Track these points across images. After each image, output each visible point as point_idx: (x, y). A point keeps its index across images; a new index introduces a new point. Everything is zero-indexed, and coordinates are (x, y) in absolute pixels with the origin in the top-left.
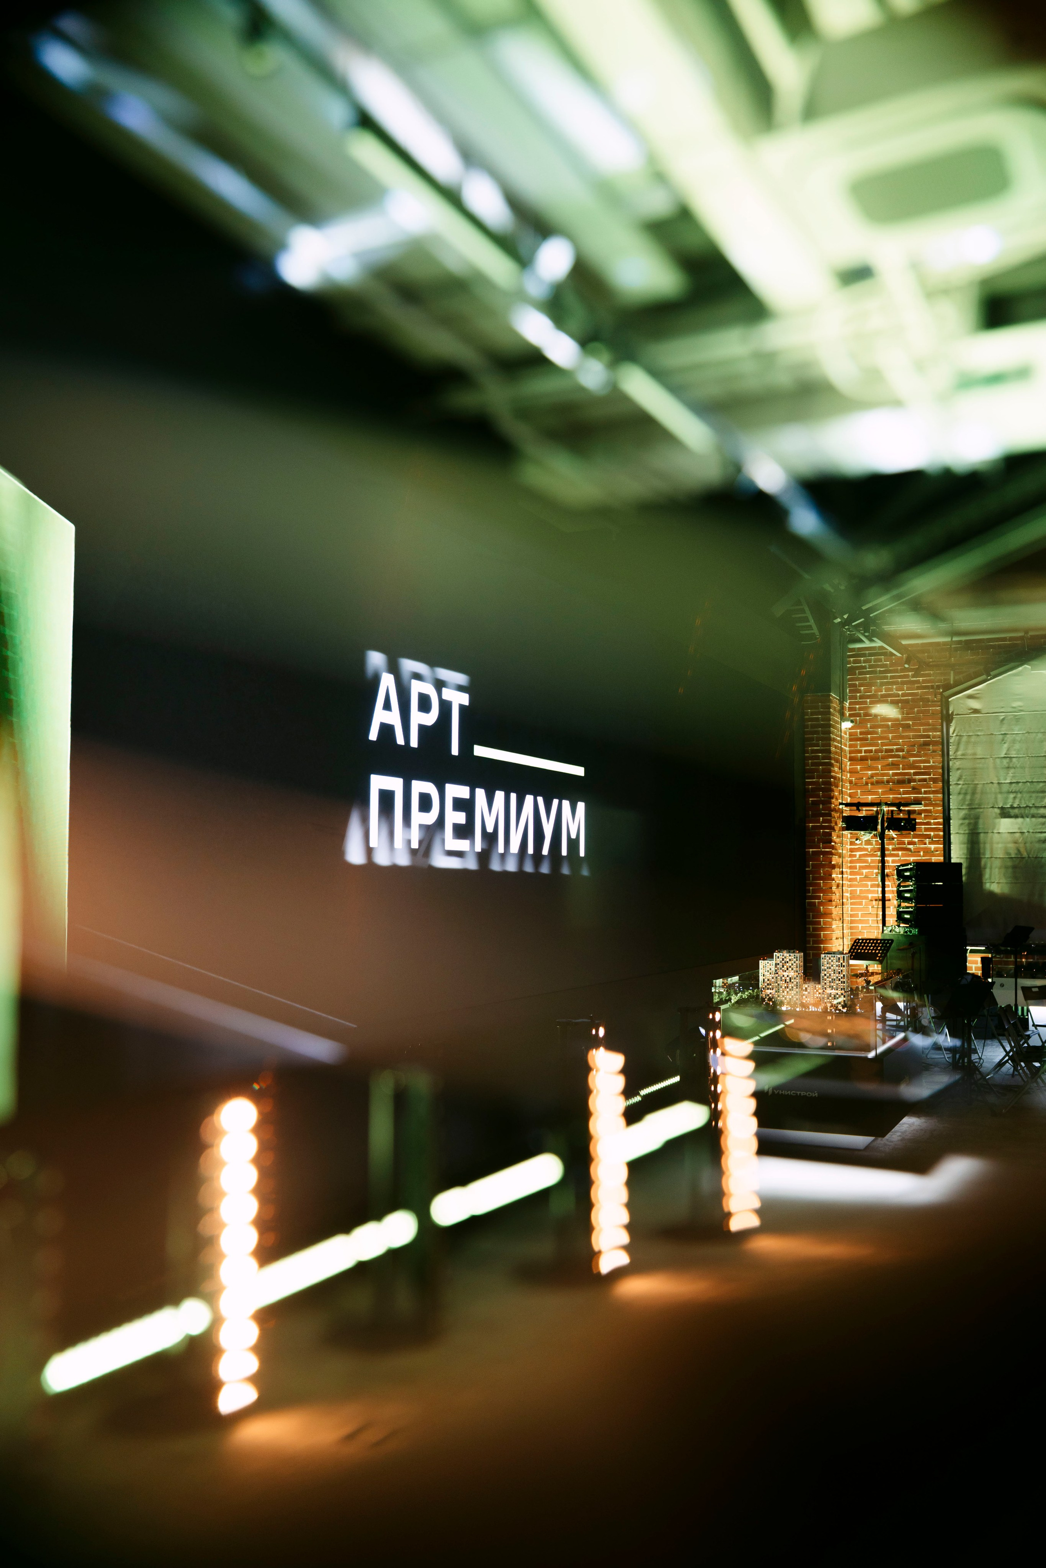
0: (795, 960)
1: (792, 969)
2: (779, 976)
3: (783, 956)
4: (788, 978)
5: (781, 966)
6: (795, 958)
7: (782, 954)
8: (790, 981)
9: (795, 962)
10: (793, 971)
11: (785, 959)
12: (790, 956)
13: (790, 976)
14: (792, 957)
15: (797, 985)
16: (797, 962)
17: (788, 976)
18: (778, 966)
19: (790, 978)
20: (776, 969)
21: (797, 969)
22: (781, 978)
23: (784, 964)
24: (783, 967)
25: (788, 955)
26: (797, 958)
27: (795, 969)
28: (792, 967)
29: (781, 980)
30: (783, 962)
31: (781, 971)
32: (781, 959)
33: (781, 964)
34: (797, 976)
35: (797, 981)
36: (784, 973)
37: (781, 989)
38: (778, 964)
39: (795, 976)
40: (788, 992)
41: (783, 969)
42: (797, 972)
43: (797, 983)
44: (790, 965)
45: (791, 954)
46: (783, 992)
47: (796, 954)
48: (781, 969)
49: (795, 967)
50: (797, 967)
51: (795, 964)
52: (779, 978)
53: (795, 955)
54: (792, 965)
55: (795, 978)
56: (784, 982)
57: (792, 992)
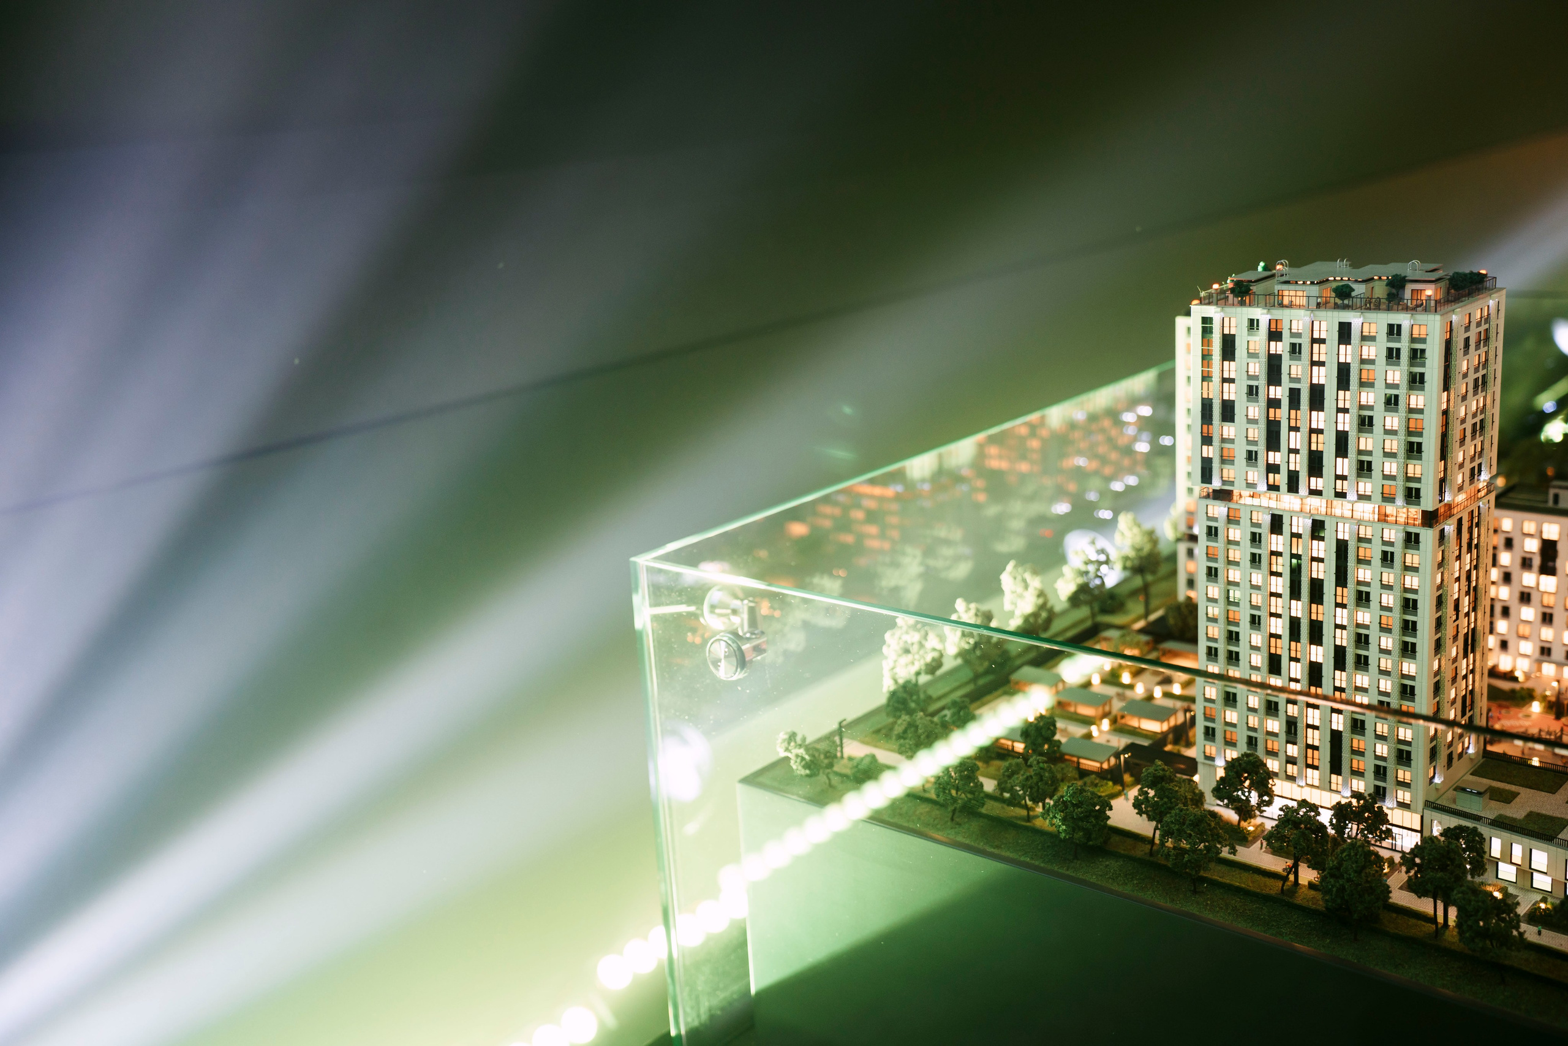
0: (1397, 375)
1: (1364, 468)
2: (1232, 520)
3: (1275, 335)
4: (1323, 549)
5: (1258, 433)
6: (1393, 355)
7: (1262, 315)
8: (1341, 578)
9: (1391, 402)
10: (1366, 486)
11: (1294, 369)
12: (1344, 333)
13: (1345, 532)
14: (1370, 351)
15: (1409, 627)
16: (1417, 400)
17: (1317, 528)
18: (1229, 430)
19: (1342, 548)
20: (1209, 452)
21: (1415, 469)
22: (1255, 539)
23: (1282, 414)
24: (1273, 441)
25: (1327, 324)
26: (1417, 356)
27: (1391, 467)
28: (1367, 442)
29: (1255, 560)
30: (1279, 392)
31: (1256, 475)
32: (1258, 368)
33: (1256, 410)
34: (1412, 540)
35: (1412, 581)
36: (1287, 502)
37: (1257, 639)
38: (1228, 412)
39: (1393, 534)
40: (1315, 672)
41: (1275, 458)
42: (1412, 495)
43: (1409, 605)
44: (1347, 423)
45: (1355, 319)
46: (1274, 665)
47: (1403, 319)
48: (1251, 457)
49: (1394, 444)
50: (1414, 450)
51: (1394, 421)
52: (1235, 533)
53: (1394, 331)
54: (1365, 423)
55: (1387, 559)
56: (1281, 585)
57: (1362, 679)
